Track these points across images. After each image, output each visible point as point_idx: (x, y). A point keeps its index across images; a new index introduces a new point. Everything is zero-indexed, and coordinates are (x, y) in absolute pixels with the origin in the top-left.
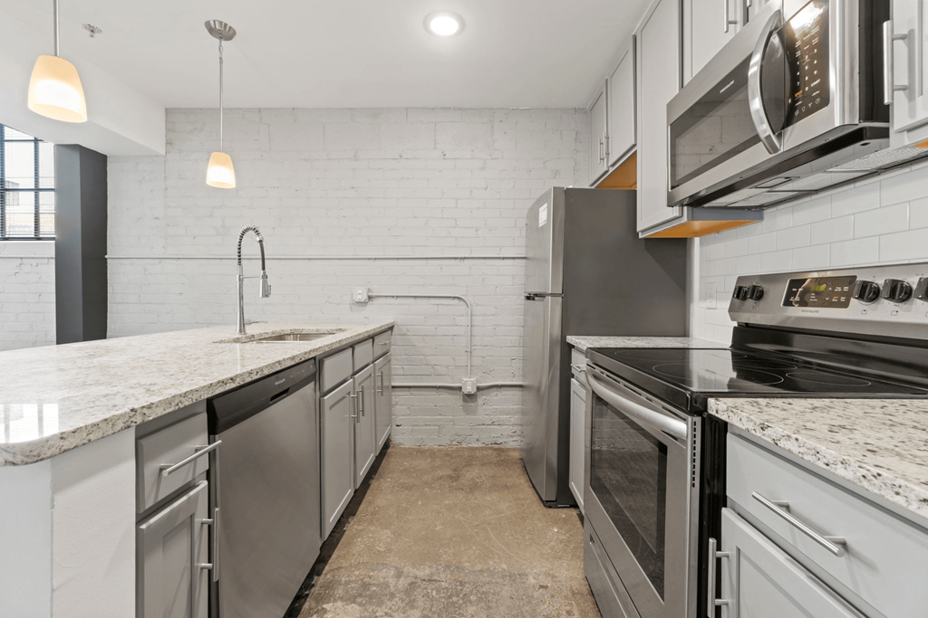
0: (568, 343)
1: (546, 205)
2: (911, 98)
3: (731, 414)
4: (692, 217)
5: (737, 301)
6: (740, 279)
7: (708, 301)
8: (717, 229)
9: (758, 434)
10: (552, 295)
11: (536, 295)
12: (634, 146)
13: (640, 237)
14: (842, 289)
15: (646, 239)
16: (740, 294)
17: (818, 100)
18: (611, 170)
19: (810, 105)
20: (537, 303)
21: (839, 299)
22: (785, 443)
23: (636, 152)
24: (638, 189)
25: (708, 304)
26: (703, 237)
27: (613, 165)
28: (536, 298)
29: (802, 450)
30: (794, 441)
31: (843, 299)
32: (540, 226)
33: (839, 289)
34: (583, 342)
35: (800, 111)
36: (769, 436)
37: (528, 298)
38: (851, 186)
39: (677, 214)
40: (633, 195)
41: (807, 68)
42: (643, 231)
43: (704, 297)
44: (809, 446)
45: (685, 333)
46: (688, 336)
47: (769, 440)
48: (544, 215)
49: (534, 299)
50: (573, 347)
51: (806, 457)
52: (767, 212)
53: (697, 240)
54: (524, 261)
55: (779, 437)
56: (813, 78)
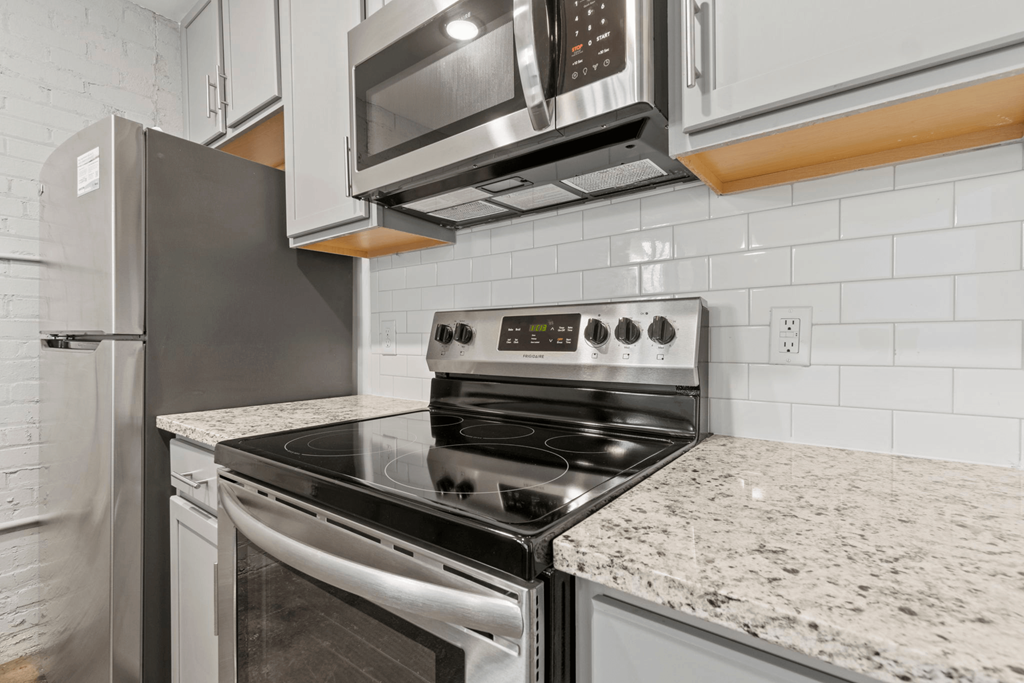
0: (160, 430)
1: (96, 151)
2: (705, 90)
3: (621, 573)
4: (383, 223)
5: (438, 345)
6: (438, 315)
7: (384, 345)
8: (395, 249)
9: (700, 613)
10: (118, 337)
11: (73, 338)
12: (277, 99)
13: (292, 244)
14: (566, 329)
15: (299, 251)
16: (443, 335)
17: (607, 61)
18: (231, 134)
19: (595, 67)
20: (78, 354)
21: (564, 341)
22: (779, 632)
23: (282, 108)
24: (288, 169)
25: (385, 348)
26: (375, 259)
27: (235, 126)
28: (73, 344)
29: (829, 647)
30: (807, 631)
31: (568, 341)
32: (80, 193)
33: (562, 329)
34: (201, 428)
35: (580, 73)
36: (733, 618)
37: (51, 344)
38: (554, 213)
39: (362, 213)
40: (278, 178)
41: (590, 12)
42: (296, 237)
43: (377, 340)
44: (849, 640)
45: (350, 390)
46: (356, 394)
47: (733, 626)
48: (91, 171)
49: (67, 346)
50: (173, 436)
51: (839, 662)
52: (461, 234)
53: (365, 263)
54: (36, 268)
55: (761, 620)
56: (600, 30)
